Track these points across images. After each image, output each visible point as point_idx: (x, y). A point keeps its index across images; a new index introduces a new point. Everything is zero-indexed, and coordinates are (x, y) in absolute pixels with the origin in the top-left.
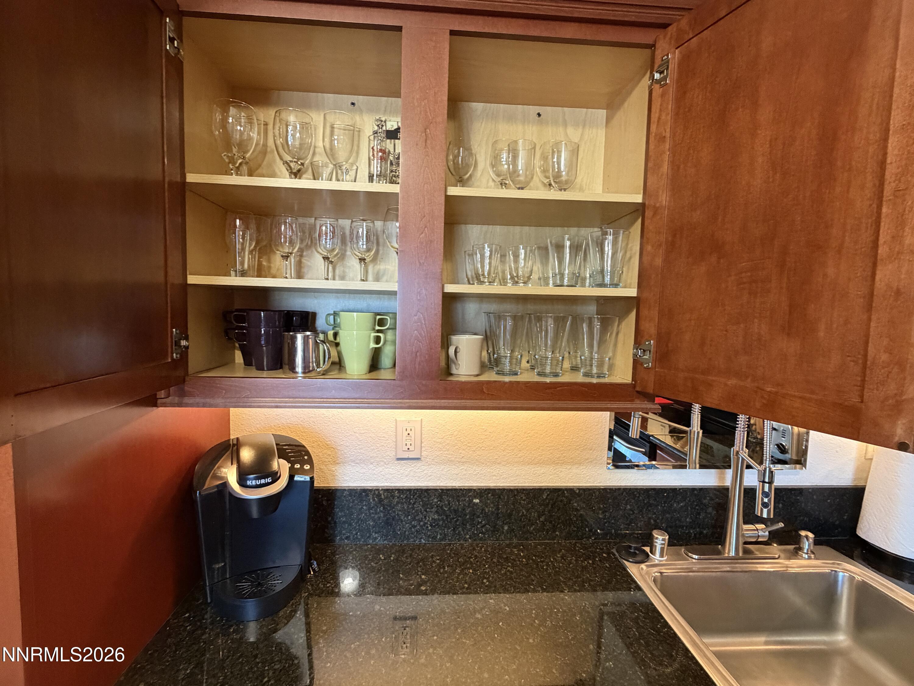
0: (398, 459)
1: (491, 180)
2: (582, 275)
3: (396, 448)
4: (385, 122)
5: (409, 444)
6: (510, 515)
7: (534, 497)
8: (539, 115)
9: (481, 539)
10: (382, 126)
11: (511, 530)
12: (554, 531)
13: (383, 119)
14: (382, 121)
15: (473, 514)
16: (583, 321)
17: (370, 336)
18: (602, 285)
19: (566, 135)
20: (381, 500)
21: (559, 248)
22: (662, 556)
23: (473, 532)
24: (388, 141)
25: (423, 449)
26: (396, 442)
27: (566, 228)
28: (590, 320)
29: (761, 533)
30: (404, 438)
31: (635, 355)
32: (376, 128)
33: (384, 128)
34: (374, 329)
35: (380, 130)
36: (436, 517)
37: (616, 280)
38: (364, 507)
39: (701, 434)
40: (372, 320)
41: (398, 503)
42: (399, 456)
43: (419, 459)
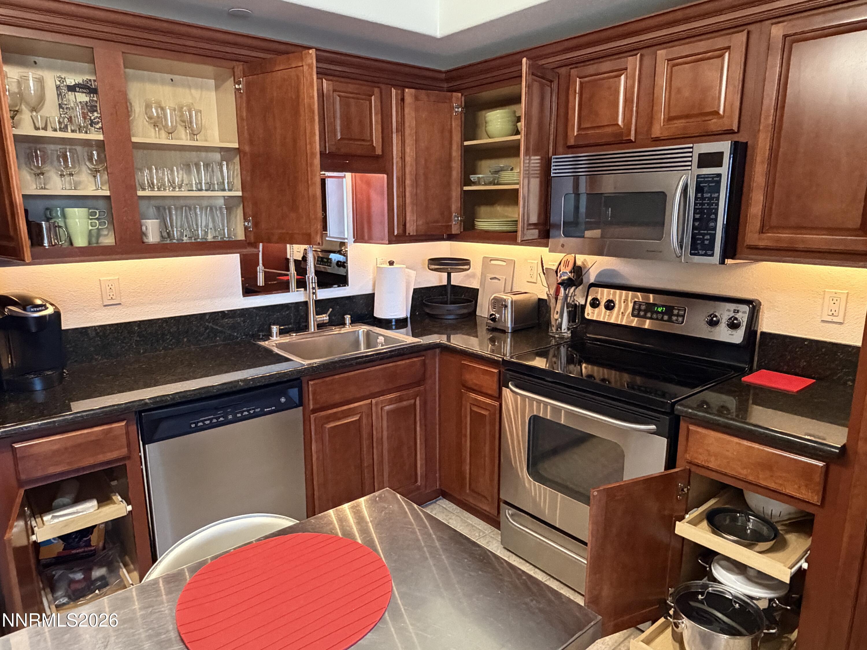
0: (105, 306)
1: (145, 121)
2: (212, 182)
3: (102, 299)
4: (65, 79)
5: (111, 294)
6: (187, 332)
7: (201, 318)
8: (172, 80)
9: (170, 349)
10: (63, 82)
11: (189, 341)
12: (216, 338)
13: (63, 77)
14: (62, 78)
15: (163, 334)
16: (216, 210)
17: (88, 222)
18: (224, 190)
19: (191, 94)
20: (97, 334)
21: (197, 165)
22: (277, 337)
23: (164, 346)
24: (70, 93)
25: (122, 297)
26: (102, 294)
27: (199, 153)
28: (221, 208)
29: (325, 318)
30: (108, 291)
31: (244, 225)
32: (58, 83)
33: (65, 83)
34: (89, 218)
35: (62, 85)
36: (138, 339)
37: (230, 188)
38: (86, 339)
39: (295, 274)
40: (87, 213)
41: (110, 333)
42: (105, 304)
43: (120, 304)
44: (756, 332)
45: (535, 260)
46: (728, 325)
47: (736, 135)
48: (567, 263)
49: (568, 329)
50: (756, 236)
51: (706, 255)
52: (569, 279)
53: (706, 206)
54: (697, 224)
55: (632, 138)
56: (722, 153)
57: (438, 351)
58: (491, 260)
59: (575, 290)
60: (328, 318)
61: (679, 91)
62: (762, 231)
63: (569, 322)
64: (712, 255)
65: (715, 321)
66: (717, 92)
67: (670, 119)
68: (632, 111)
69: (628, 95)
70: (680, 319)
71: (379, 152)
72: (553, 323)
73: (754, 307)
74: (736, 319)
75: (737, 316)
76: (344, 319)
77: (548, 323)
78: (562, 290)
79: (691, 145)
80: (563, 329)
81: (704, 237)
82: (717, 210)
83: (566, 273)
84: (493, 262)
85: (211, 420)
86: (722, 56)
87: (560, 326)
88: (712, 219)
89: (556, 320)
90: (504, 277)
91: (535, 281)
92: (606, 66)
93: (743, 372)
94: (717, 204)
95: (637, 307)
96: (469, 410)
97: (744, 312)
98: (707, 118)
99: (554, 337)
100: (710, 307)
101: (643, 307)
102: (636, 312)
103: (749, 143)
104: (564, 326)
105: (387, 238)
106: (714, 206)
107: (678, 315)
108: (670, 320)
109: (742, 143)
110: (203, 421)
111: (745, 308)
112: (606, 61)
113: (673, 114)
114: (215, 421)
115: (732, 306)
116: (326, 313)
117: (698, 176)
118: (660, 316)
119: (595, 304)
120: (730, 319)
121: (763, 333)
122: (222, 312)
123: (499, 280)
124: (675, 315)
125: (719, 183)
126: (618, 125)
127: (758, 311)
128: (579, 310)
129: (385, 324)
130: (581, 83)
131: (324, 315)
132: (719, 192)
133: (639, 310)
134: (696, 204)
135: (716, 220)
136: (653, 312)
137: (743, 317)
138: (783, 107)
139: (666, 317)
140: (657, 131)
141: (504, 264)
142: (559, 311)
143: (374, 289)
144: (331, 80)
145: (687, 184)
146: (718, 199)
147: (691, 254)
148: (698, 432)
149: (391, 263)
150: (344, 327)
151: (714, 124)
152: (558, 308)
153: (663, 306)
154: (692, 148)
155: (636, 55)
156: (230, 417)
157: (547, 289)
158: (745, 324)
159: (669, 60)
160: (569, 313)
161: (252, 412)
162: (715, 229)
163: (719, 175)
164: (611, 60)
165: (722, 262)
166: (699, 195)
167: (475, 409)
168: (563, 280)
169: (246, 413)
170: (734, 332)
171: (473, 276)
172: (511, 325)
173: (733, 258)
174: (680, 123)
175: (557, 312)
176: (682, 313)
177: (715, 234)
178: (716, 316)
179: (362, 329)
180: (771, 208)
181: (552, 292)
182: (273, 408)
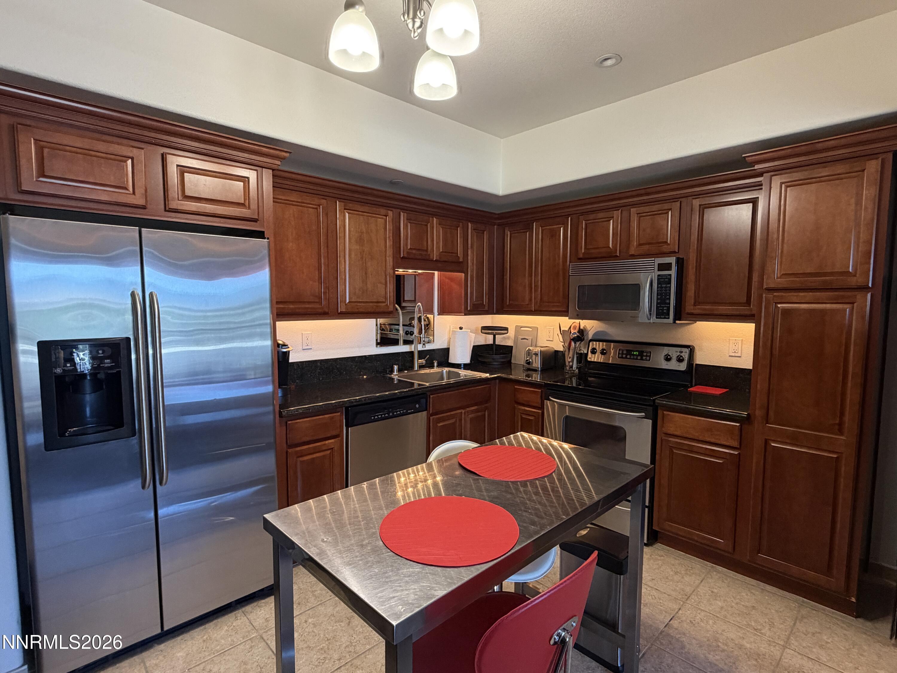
0: (303, 350)
3: (303, 345)
5: (308, 342)
22: (397, 372)
25: (312, 345)
26: (303, 342)
29: (423, 362)
30: (306, 340)
36: (320, 371)
38: (292, 370)
41: (306, 367)
42: (304, 348)
43: (311, 349)
44: (693, 364)
45: (551, 326)
46: (677, 360)
47: (677, 254)
48: (575, 328)
49: (577, 368)
50: (692, 307)
51: (665, 318)
52: (578, 336)
53: (664, 291)
54: (659, 301)
55: (618, 255)
56: (671, 263)
57: (497, 381)
58: (521, 327)
59: (580, 343)
60: (425, 362)
61: (644, 230)
62: (695, 305)
63: (577, 364)
64: (669, 318)
65: (669, 358)
66: (666, 232)
67: (640, 245)
68: (617, 240)
69: (615, 231)
70: (648, 358)
71: (461, 260)
72: (567, 364)
73: (691, 349)
74: (681, 356)
75: (682, 355)
76: (433, 363)
77: (564, 364)
78: (573, 344)
79: (654, 259)
80: (574, 368)
81: (663, 308)
82: (670, 293)
83: (575, 333)
84: (522, 329)
85: (381, 415)
86: (668, 213)
87: (572, 367)
88: (668, 298)
89: (569, 362)
90: (531, 338)
91: (552, 340)
92: (601, 215)
93: (686, 387)
94: (670, 290)
95: (621, 352)
96: (520, 417)
97: (686, 352)
98: (660, 245)
99: (568, 373)
100: (666, 351)
101: (625, 352)
102: (620, 356)
103: (685, 258)
104: (575, 366)
105: (463, 311)
106: (668, 291)
107: (646, 356)
108: (642, 359)
109: (681, 258)
110: (377, 416)
111: (687, 350)
112: (600, 212)
113: (641, 242)
114: (383, 416)
115: (679, 349)
116: (424, 359)
117: (659, 275)
118: (635, 357)
119: (594, 351)
120: (678, 356)
121: (696, 364)
122: (365, 356)
123: (527, 339)
124: (645, 356)
125: (670, 280)
126: (609, 247)
127: (694, 351)
128: (583, 357)
129: (458, 366)
130: (586, 224)
131: (423, 360)
132: (670, 283)
133: (623, 354)
134: (658, 291)
135: (669, 299)
136: (631, 355)
137: (686, 356)
138: (702, 240)
139: (639, 358)
140: (632, 252)
141: (531, 329)
142: (571, 356)
143: (449, 345)
144: (438, 218)
145: (652, 280)
146: (670, 287)
147: (657, 318)
148: (669, 414)
149: (461, 328)
150: (433, 368)
151: (665, 248)
152: (571, 355)
153: (637, 351)
154: (654, 260)
155: (619, 210)
156: (391, 414)
157: (563, 344)
158: (687, 359)
159: (637, 214)
160: (577, 357)
161: (402, 412)
162: (669, 304)
163: (670, 275)
164: (603, 212)
165: (674, 322)
166: (660, 286)
167: (524, 416)
168: (575, 337)
169: (399, 413)
170: (681, 364)
171: (508, 338)
172: (541, 366)
173: (680, 320)
174: (646, 247)
175: (570, 357)
176: (649, 354)
177: (670, 306)
178: (669, 355)
179: (446, 370)
180: (699, 293)
181: (567, 345)
182: (413, 411)
